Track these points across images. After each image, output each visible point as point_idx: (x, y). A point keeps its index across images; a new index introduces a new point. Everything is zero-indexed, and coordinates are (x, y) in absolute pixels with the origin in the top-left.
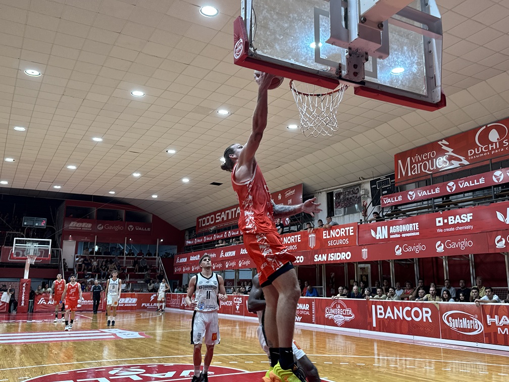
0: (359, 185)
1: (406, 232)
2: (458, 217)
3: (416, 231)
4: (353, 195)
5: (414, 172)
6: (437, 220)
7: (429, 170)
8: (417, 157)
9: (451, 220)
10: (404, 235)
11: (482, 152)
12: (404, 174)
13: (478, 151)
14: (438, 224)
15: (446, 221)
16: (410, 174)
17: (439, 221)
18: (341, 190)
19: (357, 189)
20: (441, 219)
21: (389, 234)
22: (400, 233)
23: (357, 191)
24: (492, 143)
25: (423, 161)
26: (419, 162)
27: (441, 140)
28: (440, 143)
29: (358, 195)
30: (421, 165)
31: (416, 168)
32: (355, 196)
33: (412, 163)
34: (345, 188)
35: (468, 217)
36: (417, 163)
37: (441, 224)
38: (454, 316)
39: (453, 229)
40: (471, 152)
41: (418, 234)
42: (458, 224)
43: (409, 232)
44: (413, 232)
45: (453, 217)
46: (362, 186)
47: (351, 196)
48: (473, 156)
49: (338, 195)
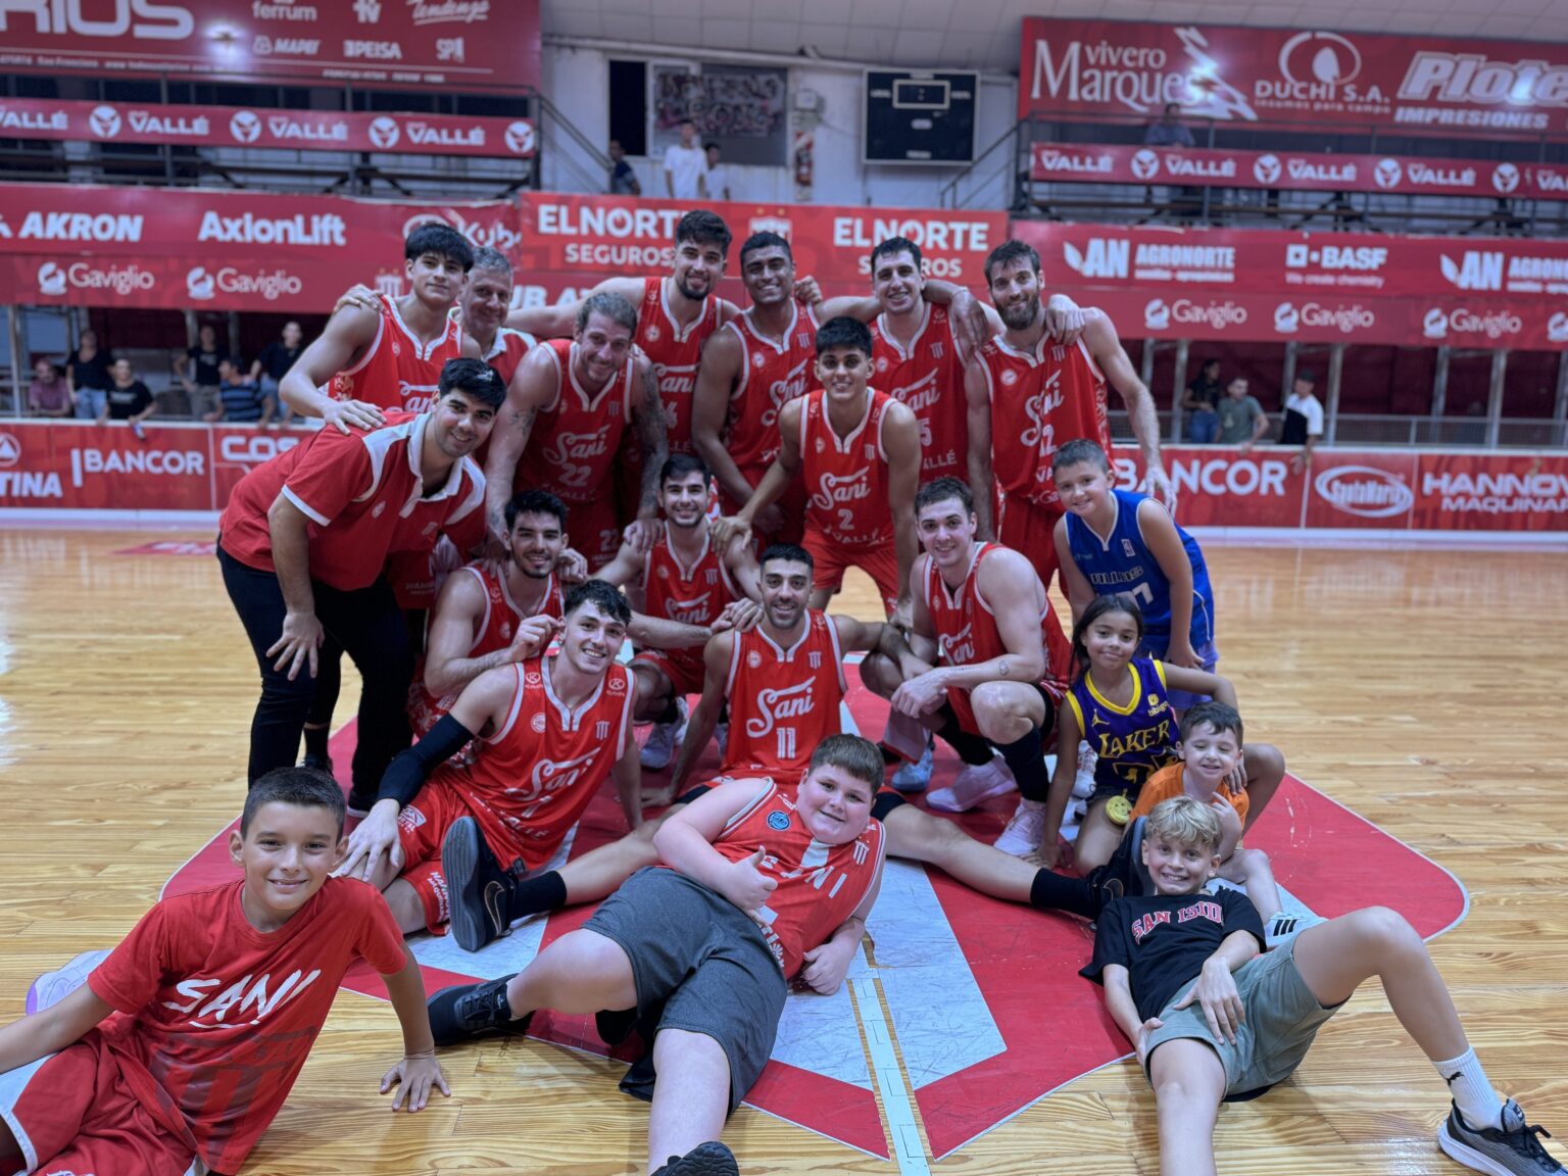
0: (782, 71)
1: (1193, 269)
2: (1348, 251)
3: (1224, 270)
4: (752, 100)
5: (1091, 91)
6: (1292, 250)
7: (1139, 100)
8: (1104, 51)
9: (1330, 257)
10: (1183, 276)
11: (1292, 98)
12: (1054, 87)
13: (1283, 90)
14: (1291, 261)
15: (1315, 257)
16: (1073, 95)
17: (1297, 255)
18: (694, 70)
19: (768, 83)
20: (1303, 250)
21: (1132, 266)
22: (1174, 270)
23: (767, 91)
24: (1319, 83)
25: (1121, 67)
26: (1109, 67)
27: (1186, 26)
28: (1181, 33)
29: (774, 105)
30: (1114, 81)
31: (1097, 84)
32: (758, 103)
33: (1084, 64)
34: (711, 67)
35: (1375, 257)
36: (1103, 69)
37: (1302, 262)
38: (1345, 479)
39: (1328, 280)
40: (1264, 89)
41: (1229, 277)
42: (1347, 271)
43: (1203, 269)
44: (1214, 269)
45: (1335, 251)
46: (791, 77)
47: (738, 100)
48: (1268, 99)
49: (677, 82)
